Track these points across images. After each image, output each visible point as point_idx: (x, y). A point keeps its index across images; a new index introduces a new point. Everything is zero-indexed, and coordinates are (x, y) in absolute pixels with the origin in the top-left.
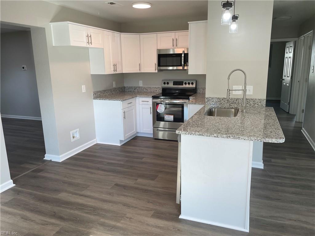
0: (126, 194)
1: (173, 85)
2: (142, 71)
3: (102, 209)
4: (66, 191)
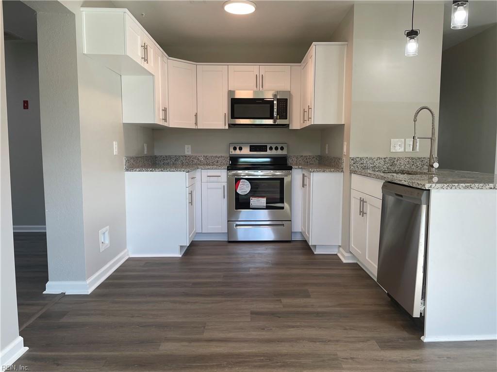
0: (290, 324)
1: (250, 151)
2: (200, 127)
3: (282, 355)
4: (168, 340)
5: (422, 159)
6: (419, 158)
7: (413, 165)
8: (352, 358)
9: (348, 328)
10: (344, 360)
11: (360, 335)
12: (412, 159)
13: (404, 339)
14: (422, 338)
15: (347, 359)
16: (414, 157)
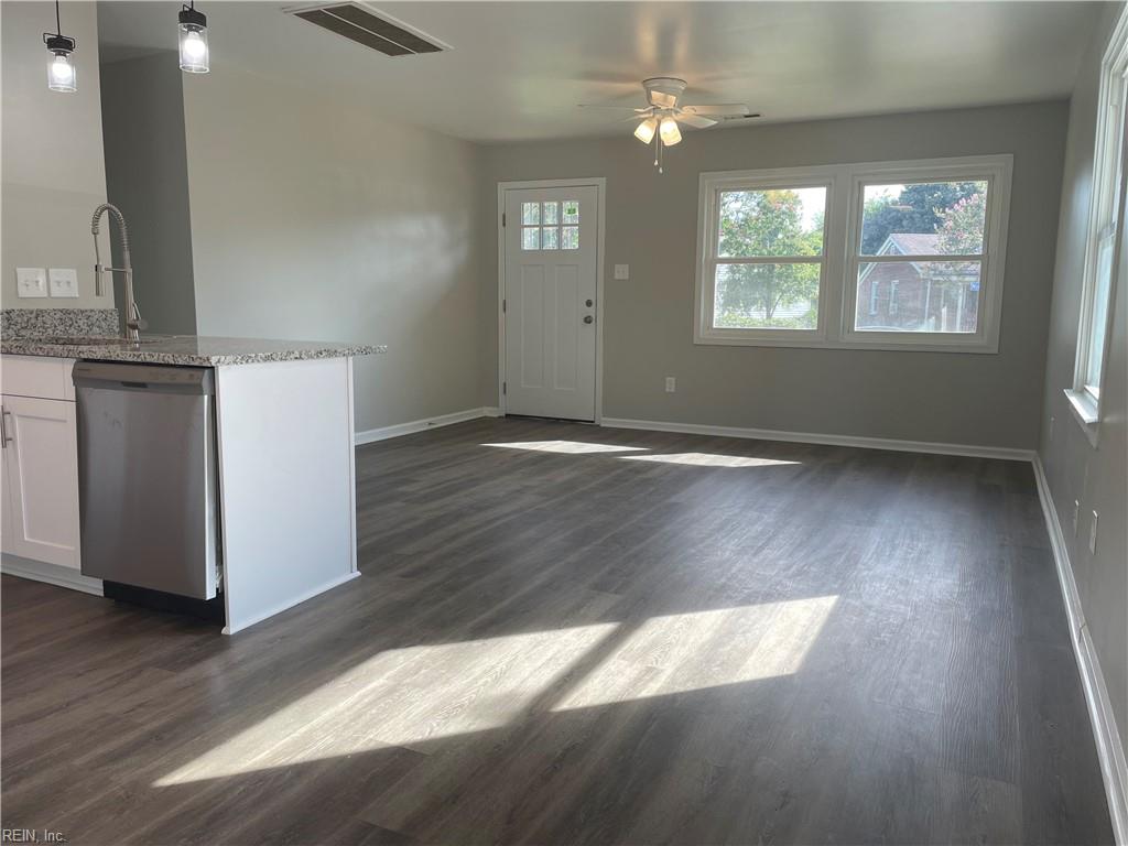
5: (88, 313)
6: (82, 312)
7: (70, 326)
8: (140, 705)
9: (81, 672)
10: (131, 713)
11: (119, 672)
12: (67, 312)
13: (197, 644)
14: (224, 631)
15: (133, 710)
16: (71, 308)
